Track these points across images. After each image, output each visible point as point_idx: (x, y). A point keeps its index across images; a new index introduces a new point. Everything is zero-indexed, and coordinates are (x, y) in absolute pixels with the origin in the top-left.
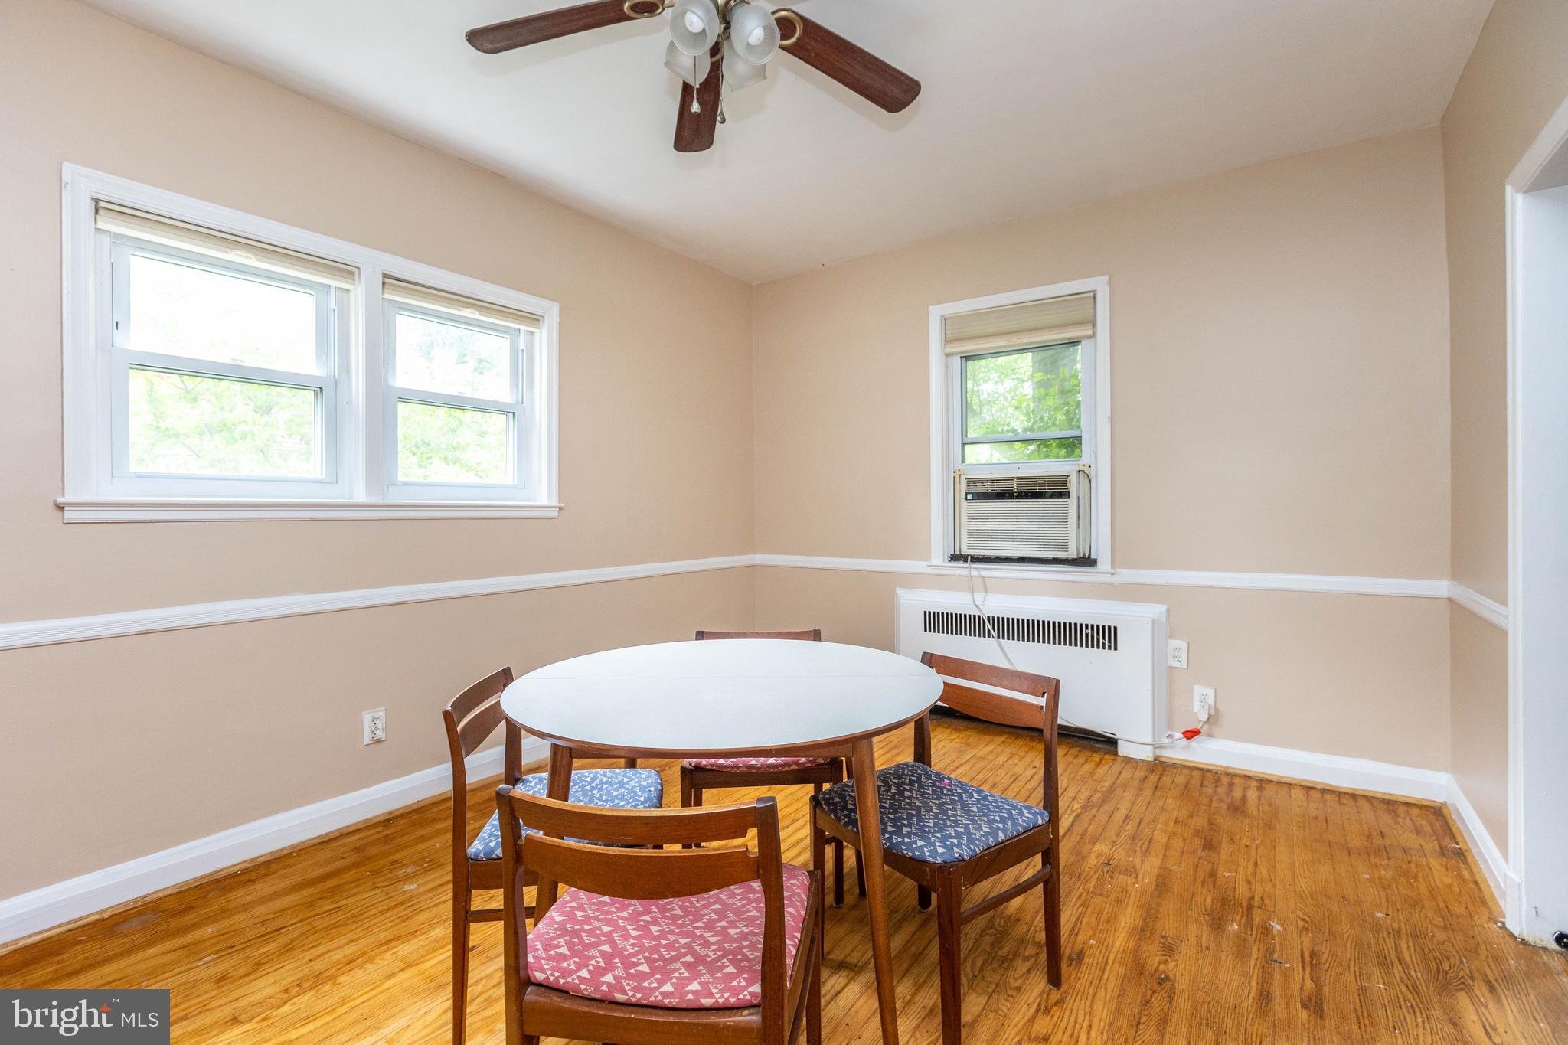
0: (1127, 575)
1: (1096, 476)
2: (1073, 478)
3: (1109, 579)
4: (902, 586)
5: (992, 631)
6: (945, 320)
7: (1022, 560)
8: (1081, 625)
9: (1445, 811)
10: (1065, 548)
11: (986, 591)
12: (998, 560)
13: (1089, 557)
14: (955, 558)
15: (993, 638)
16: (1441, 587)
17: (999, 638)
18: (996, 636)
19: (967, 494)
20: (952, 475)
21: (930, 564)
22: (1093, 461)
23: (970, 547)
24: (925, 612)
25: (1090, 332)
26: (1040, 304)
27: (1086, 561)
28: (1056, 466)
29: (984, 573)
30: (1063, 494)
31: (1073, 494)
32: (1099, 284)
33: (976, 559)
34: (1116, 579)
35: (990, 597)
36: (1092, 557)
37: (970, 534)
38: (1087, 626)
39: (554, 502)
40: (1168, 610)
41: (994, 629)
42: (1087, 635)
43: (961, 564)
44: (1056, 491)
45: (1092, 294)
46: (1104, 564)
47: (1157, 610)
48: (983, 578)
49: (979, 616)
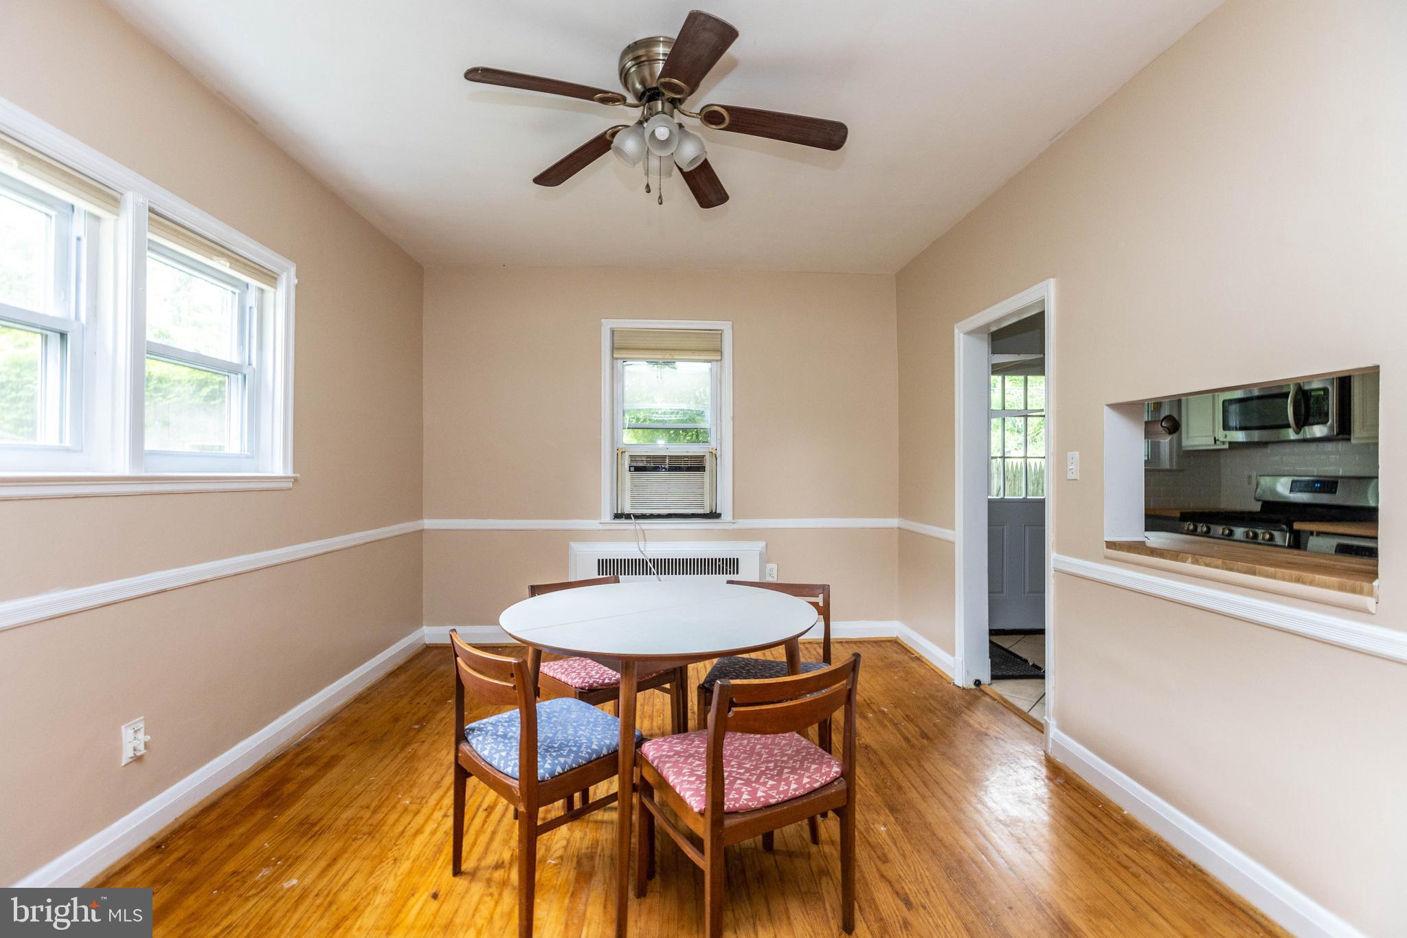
0: (743, 524)
1: (721, 455)
2: (708, 457)
3: (731, 527)
4: (574, 540)
5: (653, 569)
6: (613, 332)
7: (669, 516)
8: (716, 559)
9: (898, 640)
10: (702, 506)
11: (645, 541)
12: (652, 516)
13: (716, 512)
14: (618, 516)
15: (654, 574)
16: (894, 522)
17: (658, 574)
18: (655, 572)
19: (630, 467)
20: (616, 451)
21: (602, 522)
22: (719, 446)
23: (633, 507)
24: (599, 560)
25: (719, 358)
26: (680, 333)
27: (714, 515)
28: (694, 449)
29: (644, 527)
30: (701, 469)
31: (707, 469)
32: (726, 327)
33: (637, 517)
34: (735, 526)
35: (648, 544)
36: (718, 512)
37: (633, 497)
38: (719, 559)
39: (290, 473)
40: (767, 544)
41: (654, 568)
42: (719, 565)
43: (623, 521)
44: (695, 465)
45: (720, 332)
46: (727, 515)
47: (761, 545)
48: (643, 530)
49: (643, 560)
